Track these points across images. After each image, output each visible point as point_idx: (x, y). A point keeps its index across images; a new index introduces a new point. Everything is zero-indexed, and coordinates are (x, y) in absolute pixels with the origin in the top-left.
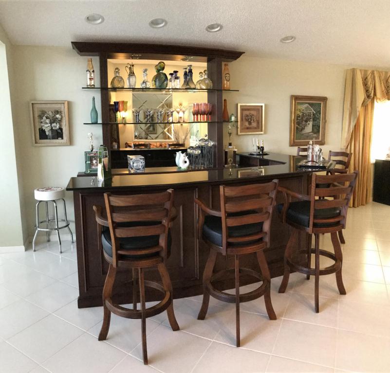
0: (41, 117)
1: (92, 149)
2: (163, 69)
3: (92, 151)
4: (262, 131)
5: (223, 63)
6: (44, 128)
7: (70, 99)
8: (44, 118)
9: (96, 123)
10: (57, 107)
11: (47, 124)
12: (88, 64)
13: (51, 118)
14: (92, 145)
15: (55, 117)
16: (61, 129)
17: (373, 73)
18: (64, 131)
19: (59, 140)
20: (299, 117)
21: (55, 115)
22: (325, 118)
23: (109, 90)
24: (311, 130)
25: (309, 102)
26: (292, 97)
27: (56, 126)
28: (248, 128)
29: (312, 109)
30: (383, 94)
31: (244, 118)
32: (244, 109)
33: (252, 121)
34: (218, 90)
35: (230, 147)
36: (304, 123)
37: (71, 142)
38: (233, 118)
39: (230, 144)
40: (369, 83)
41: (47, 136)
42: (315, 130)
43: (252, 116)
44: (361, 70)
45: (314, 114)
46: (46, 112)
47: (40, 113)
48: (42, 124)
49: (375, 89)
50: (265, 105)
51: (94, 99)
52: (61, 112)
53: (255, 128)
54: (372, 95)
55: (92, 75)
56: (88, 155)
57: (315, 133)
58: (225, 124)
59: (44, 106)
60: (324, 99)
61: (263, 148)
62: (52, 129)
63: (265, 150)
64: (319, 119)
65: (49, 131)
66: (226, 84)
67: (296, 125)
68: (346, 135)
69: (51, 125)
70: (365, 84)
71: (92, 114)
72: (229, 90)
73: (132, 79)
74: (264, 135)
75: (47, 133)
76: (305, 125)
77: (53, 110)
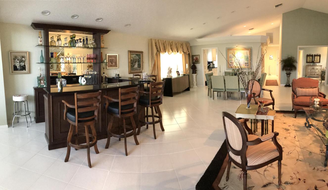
0: (14, 59)
1: (41, 75)
2: (75, 37)
3: (40, 76)
4: (117, 67)
5: (101, 35)
6: (16, 65)
7: (29, 51)
8: (17, 60)
9: (43, 63)
10: (23, 54)
11: (18, 63)
12: (39, 33)
13: (20, 60)
14: (41, 74)
15: (22, 60)
16: (25, 65)
17: (158, 41)
18: (26, 66)
19: (24, 71)
20: (132, 60)
21: (22, 59)
22: (143, 61)
23: (50, 47)
24: (137, 67)
25: (136, 53)
26: (129, 51)
27: (22, 64)
28: (111, 66)
29: (137, 57)
30: (163, 50)
31: (109, 61)
32: (109, 56)
33: (113, 62)
34: (99, 48)
35: (104, 74)
36: (134, 63)
37: (30, 72)
38: (105, 61)
39: (104, 73)
40: (157, 45)
41: (18, 69)
42: (139, 66)
43: (113, 60)
44: (154, 39)
45: (138, 59)
46: (17, 57)
47: (15, 57)
48: (15, 63)
49: (160, 48)
50: (118, 55)
51: (42, 51)
52: (25, 57)
53: (114, 66)
54: (159, 50)
55: (41, 39)
56: (39, 78)
57: (139, 68)
58: (102, 64)
59: (16, 54)
60: (142, 52)
61: (119, 75)
62: (20, 65)
63: (120, 76)
64: (140, 61)
65: (19, 66)
66: (102, 45)
67: (131, 64)
68: (151, 68)
69: (20, 63)
70: (156, 46)
71: (41, 58)
72: (104, 48)
73: (60, 42)
74: (118, 69)
75: (18, 68)
76: (135, 64)
77: (21, 56)
